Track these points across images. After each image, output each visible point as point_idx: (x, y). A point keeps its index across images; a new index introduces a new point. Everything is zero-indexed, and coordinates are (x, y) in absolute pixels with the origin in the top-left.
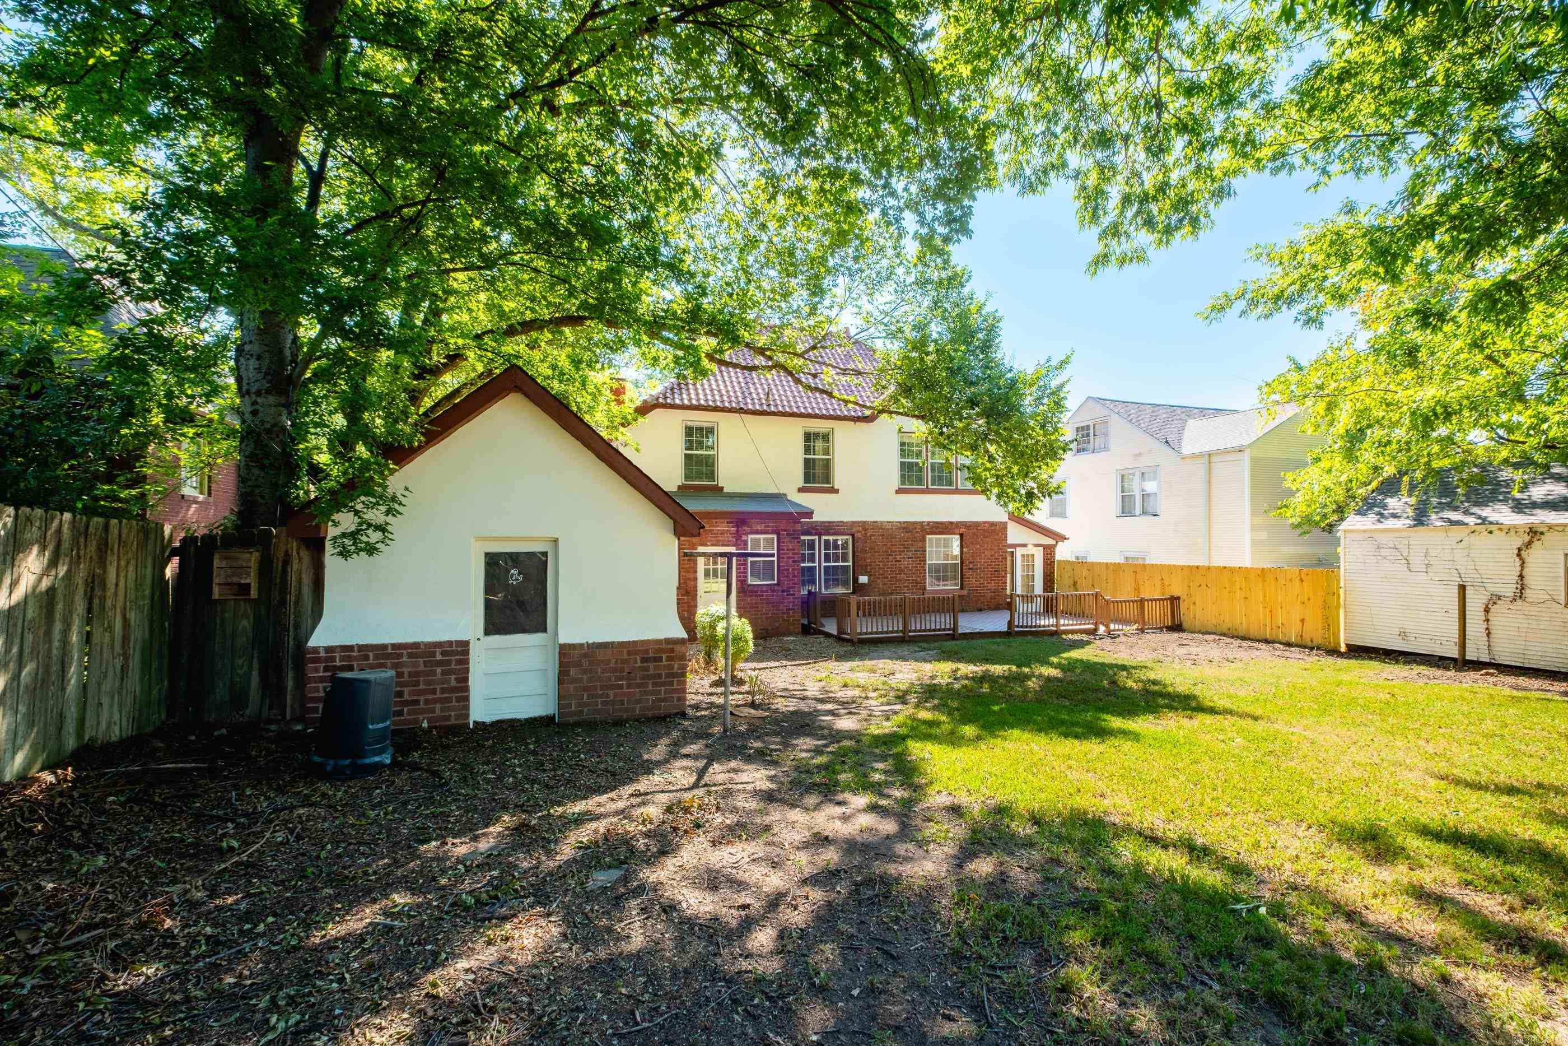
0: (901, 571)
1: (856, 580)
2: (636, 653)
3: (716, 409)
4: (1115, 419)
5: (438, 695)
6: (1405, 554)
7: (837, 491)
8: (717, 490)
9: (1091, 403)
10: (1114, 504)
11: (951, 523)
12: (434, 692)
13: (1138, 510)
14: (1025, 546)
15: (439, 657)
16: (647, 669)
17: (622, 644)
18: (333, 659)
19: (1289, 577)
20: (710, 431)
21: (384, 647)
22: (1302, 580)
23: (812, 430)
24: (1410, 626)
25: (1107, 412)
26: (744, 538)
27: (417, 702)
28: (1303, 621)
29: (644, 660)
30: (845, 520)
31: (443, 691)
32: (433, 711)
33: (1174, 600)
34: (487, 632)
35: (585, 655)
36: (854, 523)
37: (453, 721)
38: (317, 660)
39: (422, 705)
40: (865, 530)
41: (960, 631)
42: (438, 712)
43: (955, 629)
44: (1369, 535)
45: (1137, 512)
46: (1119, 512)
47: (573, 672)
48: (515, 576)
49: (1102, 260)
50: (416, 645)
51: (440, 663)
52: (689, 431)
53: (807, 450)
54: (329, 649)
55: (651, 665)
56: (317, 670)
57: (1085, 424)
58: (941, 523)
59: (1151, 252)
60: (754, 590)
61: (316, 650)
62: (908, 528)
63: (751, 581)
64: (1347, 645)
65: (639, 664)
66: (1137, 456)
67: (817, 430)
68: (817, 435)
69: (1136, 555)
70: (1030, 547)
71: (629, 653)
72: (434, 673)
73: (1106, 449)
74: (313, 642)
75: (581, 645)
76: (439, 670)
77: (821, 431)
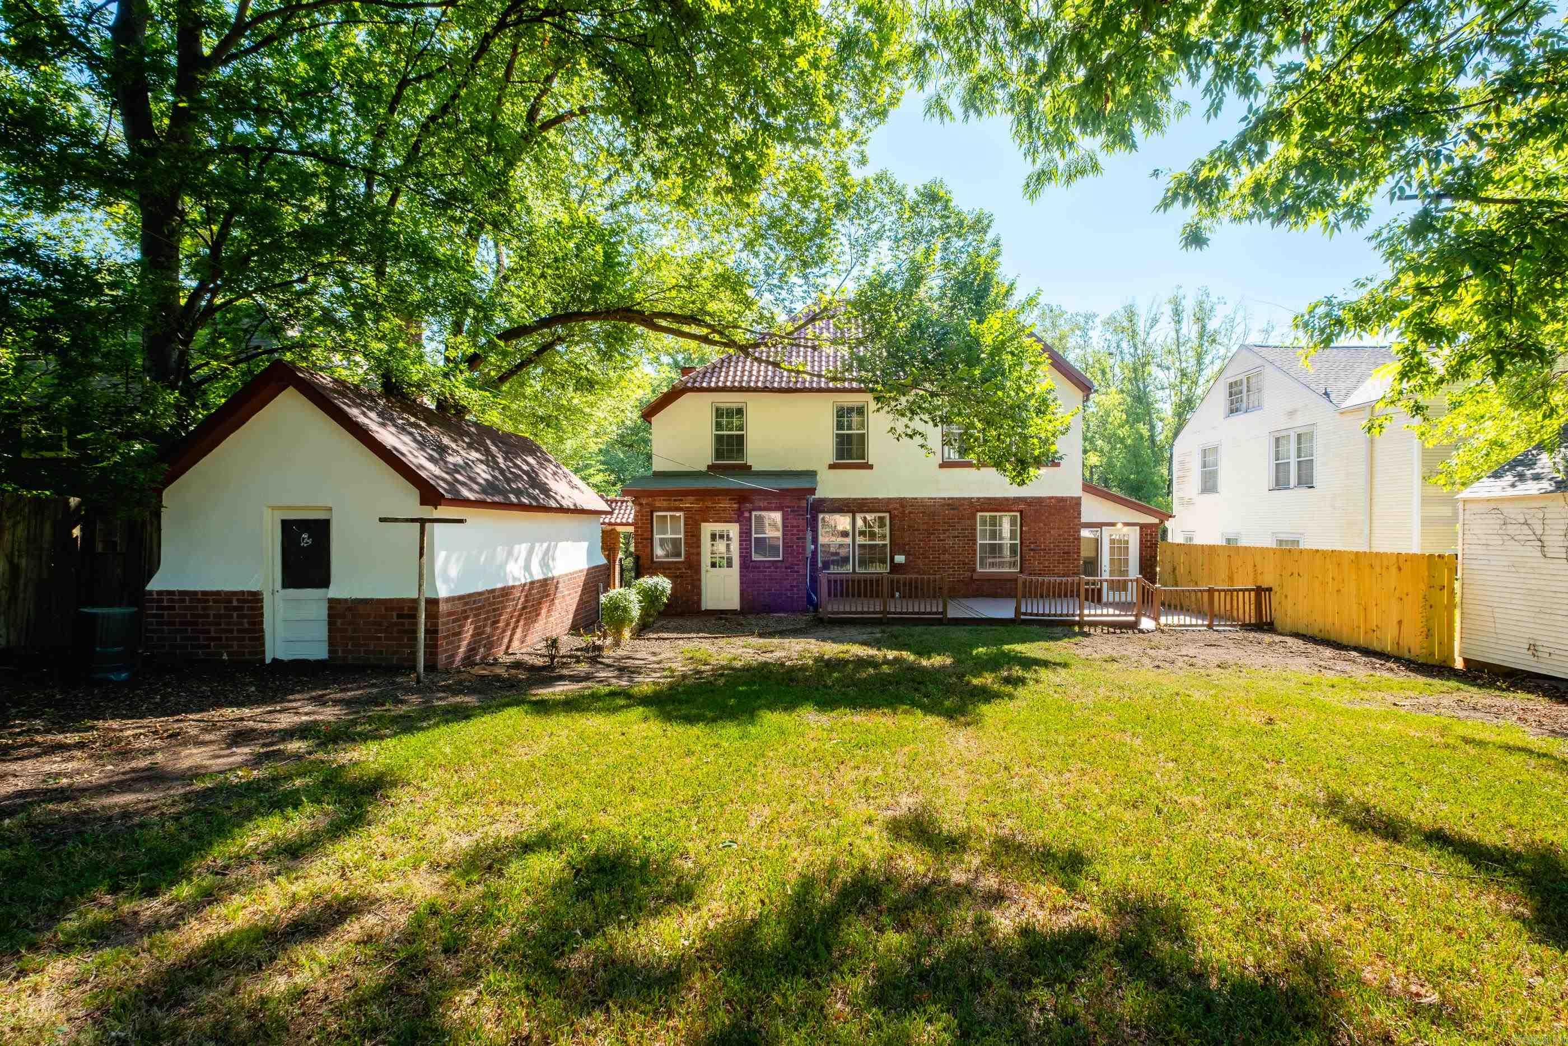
0: (945, 551)
1: (892, 559)
2: (392, 609)
3: (741, 389)
4: (1269, 370)
5: (235, 634)
6: (1539, 532)
7: (871, 467)
8: (745, 470)
9: (1244, 352)
10: (1266, 474)
11: (1007, 499)
12: (231, 631)
13: (1293, 480)
14: (1113, 524)
15: (235, 603)
16: (403, 624)
17: (379, 601)
18: (162, 601)
19: (1385, 563)
20: (740, 412)
21: (195, 593)
22: (1400, 569)
23: (845, 405)
24: (1545, 639)
25: (1259, 362)
26: (747, 514)
27: (220, 639)
28: (1400, 622)
29: (399, 616)
30: (880, 496)
31: (239, 631)
32: (232, 646)
33: (1261, 592)
34: (285, 585)
35: (349, 609)
36: (890, 500)
37: (247, 657)
38: (152, 601)
39: (224, 642)
40: (903, 506)
41: (950, 616)
42: (235, 648)
43: (944, 612)
44: (1495, 506)
45: (1292, 485)
46: (1273, 485)
47: (339, 622)
48: (306, 539)
49: (1042, 177)
50: (218, 593)
51: (236, 608)
52: (719, 413)
53: (840, 426)
54: (160, 593)
55: (406, 621)
56: (152, 608)
57: (1238, 378)
58: (995, 499)
59: (1102, 158)
60: (757, 566)
61: (151, 593)
62: (954, 505)
63: (755, 557)
64: (1466, 661)
65: (395, 619)
66: (1292, 413)
67: (850, 405)
68: (850, 410)
69: (1290, 538)
70: (1119, 526)
71: (386, 609)
72: (231, 616)
73: (1259, 407)
74: (149, 587)
75: (346, 600)
76: (235, 615)
77: (856, 405)
